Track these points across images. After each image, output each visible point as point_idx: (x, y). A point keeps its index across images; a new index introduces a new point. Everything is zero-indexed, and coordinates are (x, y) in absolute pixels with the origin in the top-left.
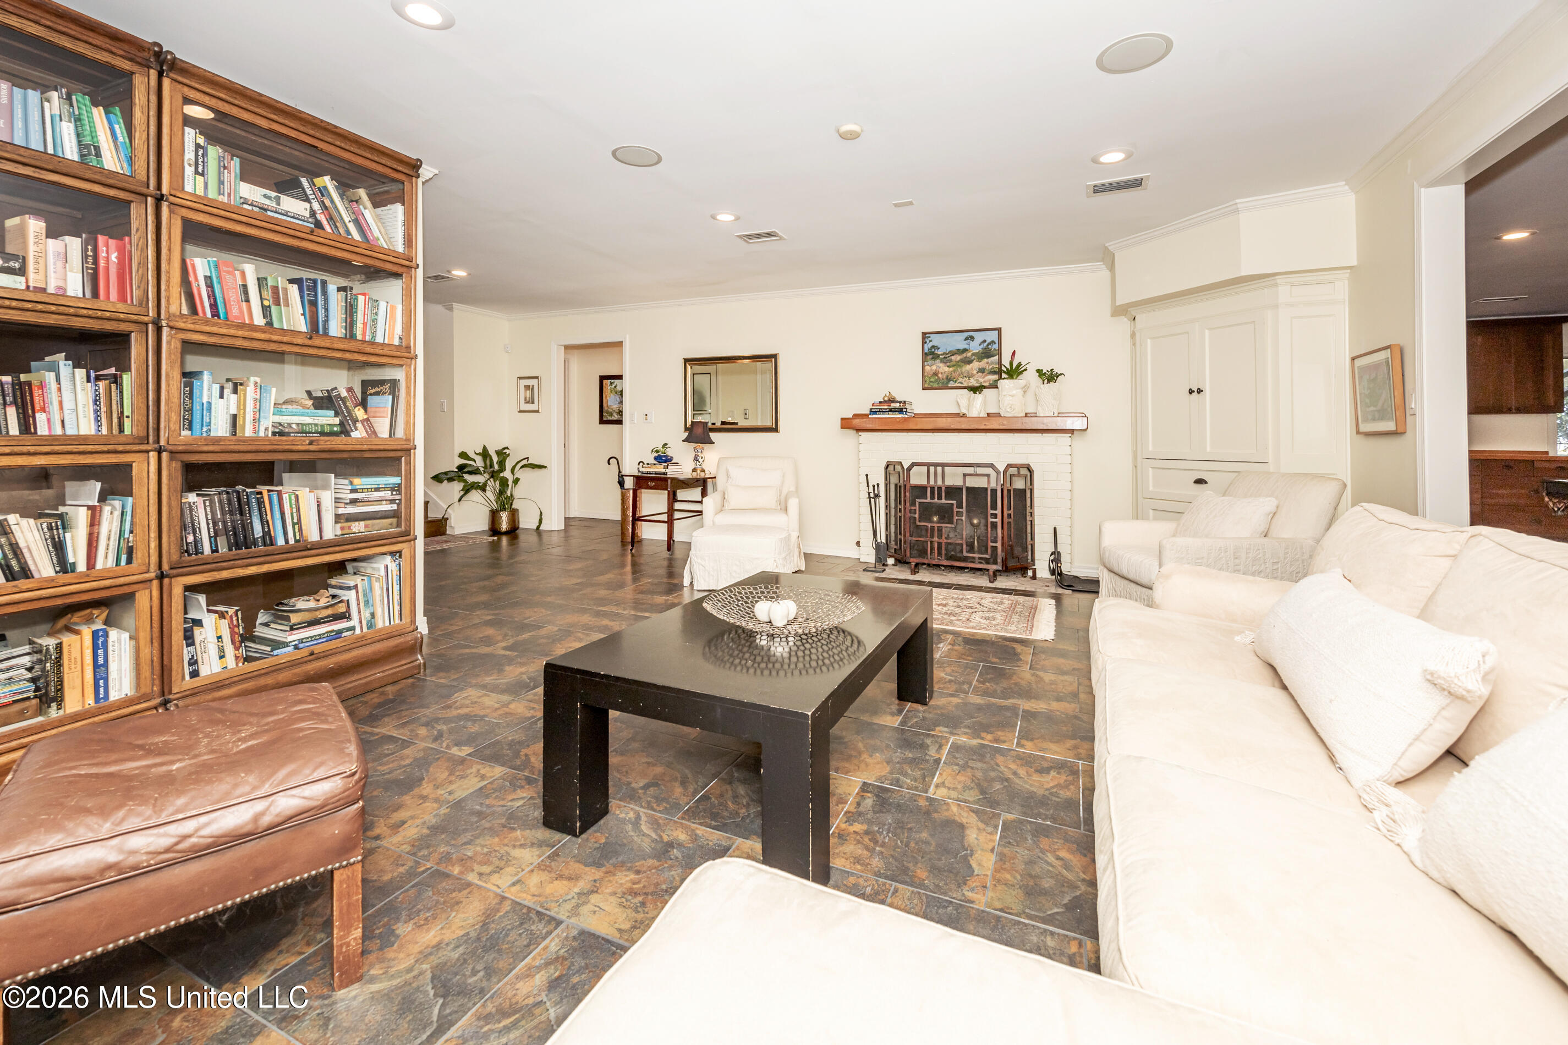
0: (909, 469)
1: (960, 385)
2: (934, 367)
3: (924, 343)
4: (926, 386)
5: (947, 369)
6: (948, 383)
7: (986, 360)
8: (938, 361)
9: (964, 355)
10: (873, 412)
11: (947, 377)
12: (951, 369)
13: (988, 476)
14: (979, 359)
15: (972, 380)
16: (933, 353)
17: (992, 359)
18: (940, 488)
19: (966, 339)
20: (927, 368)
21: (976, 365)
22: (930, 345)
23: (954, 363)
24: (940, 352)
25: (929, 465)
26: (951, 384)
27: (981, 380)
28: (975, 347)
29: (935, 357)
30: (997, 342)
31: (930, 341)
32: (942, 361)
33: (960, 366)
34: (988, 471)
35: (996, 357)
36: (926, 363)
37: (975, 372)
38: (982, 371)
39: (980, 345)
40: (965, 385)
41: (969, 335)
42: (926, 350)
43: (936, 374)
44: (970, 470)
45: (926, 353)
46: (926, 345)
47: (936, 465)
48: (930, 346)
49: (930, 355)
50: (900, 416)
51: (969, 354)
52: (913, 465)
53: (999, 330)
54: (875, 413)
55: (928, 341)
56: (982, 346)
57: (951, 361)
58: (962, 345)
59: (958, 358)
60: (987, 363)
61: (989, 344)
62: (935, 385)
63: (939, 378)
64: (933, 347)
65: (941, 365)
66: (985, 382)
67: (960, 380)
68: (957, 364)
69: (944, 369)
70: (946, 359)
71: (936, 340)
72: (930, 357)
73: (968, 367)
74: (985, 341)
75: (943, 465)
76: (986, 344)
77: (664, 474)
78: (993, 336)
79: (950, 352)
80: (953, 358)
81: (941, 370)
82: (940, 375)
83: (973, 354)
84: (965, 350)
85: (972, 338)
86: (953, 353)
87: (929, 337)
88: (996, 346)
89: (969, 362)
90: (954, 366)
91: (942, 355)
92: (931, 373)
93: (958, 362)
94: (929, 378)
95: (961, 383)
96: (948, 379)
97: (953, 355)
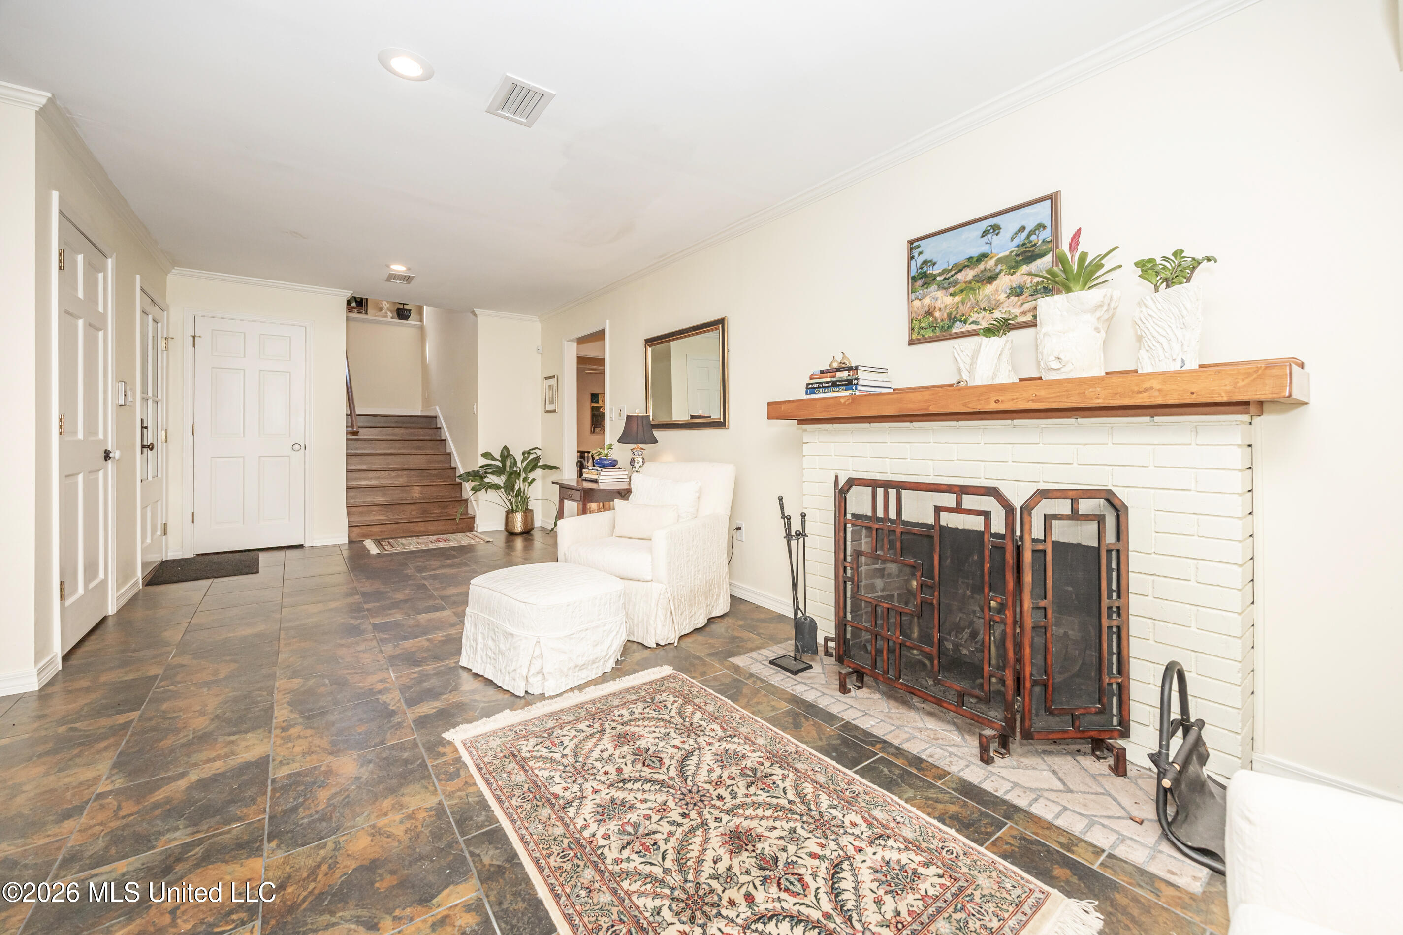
0: (845, 491)
1: (973, 327)
2: (927, 301)
3: (910, 259)
4: (914, 337)
5: (949, 300)
6: (950, 327)
7: (1025, 268)
8: (934, 287)
9: (982, 266)
10: (812, 387)
11: (950, 314)
12: (957, 299)
13: (987, 515)
14: (1010, 268)
15: (997, 313)
16: (924, 275)
17: (1039, 262)
19: (985, 233)
20: (916, 303)
21: (1005, 282)
22: (920, 260)
23: (964, 286)
24: (936, 270)
25: (874, 484)
26: (958, 328)
27: (1016, 311)
29: (929, 280)
30: (1048, 224)
31: (920, 253)
32: (940, 287)
33: (972, 289)
34: (988, 503)
35: (1051, 255)
36: (914, 296)
37: (1002, 297)
38: (1013, 292)
39: (1012, 239)
40: (984, 324)
41: (990, 224)
42: (914, 273)
43: (930, 313)
44: (950, 498)
45: (914, 278)
47: (887, 485)
48: (919, 263)
49: (920, 279)
50: (847, 393)
51: (991, 263)
52: (851, 483)
53: (1055, 197)
54: (816, 389)
55: (916, 255)
56: (1017, 241)
57: (956, 283)
59: (969, 274)
60: (1029, 273)
61: (1032, 232)
62: (929, 334)
63: (936, 319)
64: (925, 262)
65: (940, 294)
67: (974, 317)
68: (969, 288)
69: (944, 301)
70: (947, 282)
72: (921, 282)
73: (989, 289)
74: (1023, 229)
75: (900, 486)
76: (1024, 235)
79: (955, 266)
80: (960, 276)
81: (938, 304)
82: (938, 314)
83: (999, 261)
84: (983, 257)
85: (996, 229)
86: (960, 268)
87: (918, 246)
88: (1046, 234)
89: (992, 279)
90: (962, 291)
91: (940, 275)
92: (923, 312)
93: (970, 282)
94: (920, 322)
95: (976, 323)
96: (953, 320)
97: (960, 271)
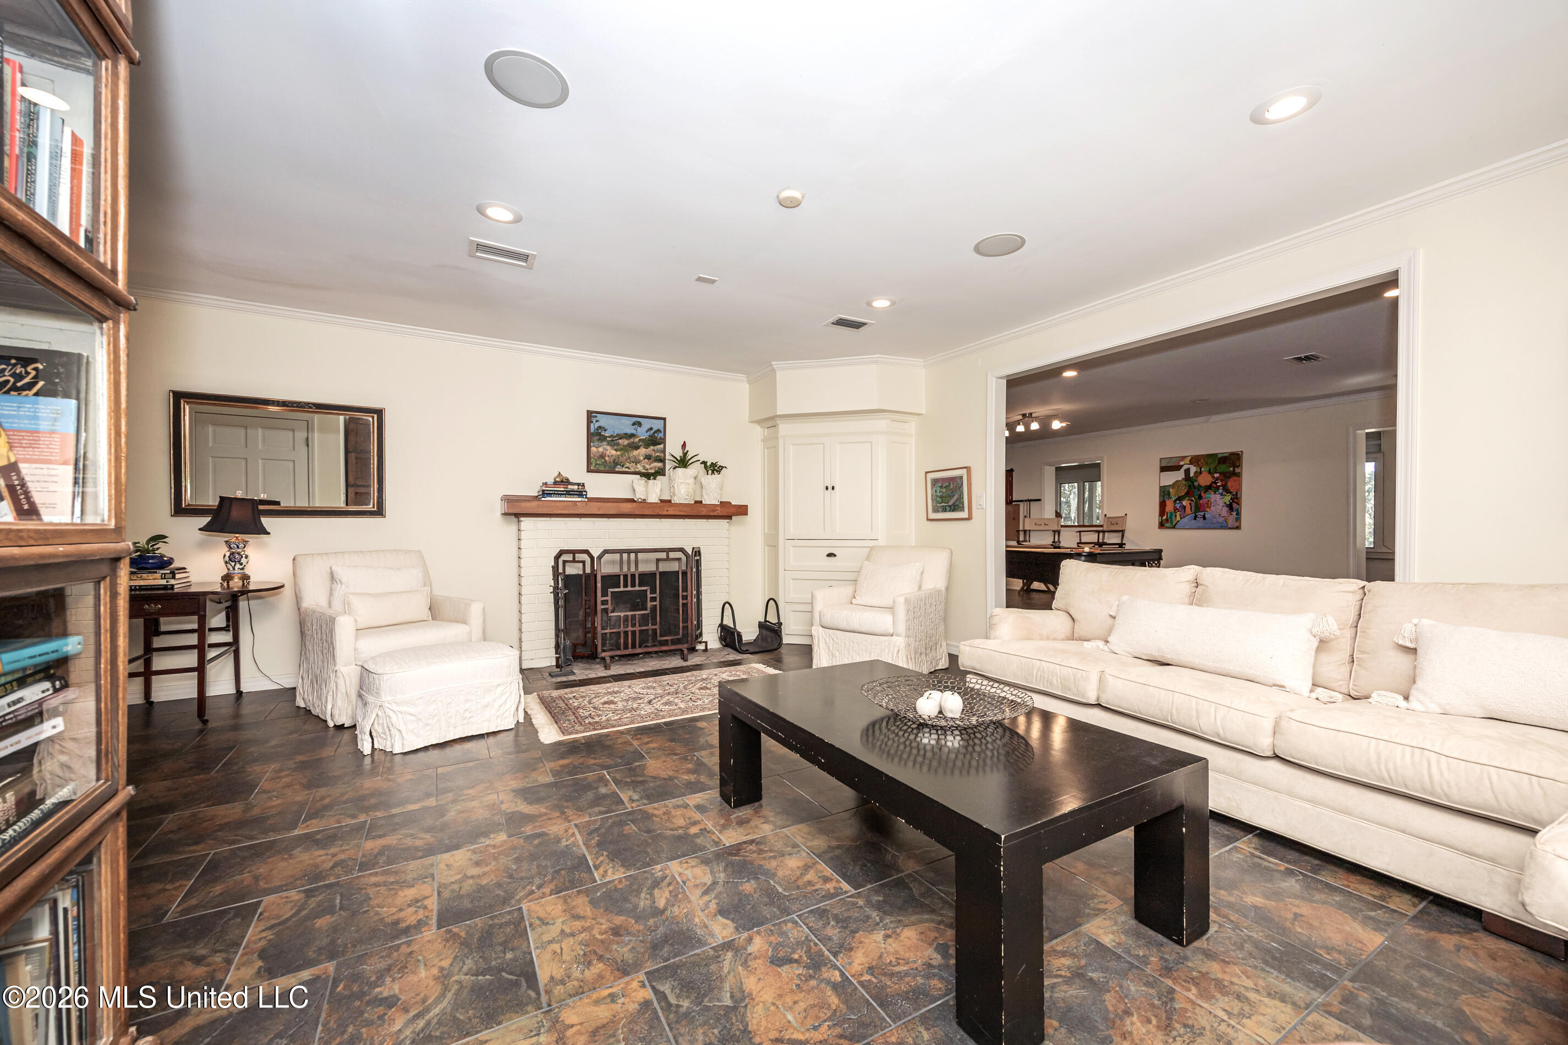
0: (600, 557)
1: (627, 470)
2: (601, 449)
3: (589, 422)
4: (592, 468)
5: (614, 452)
6: (615, 467)
7: (652, 447)
8: (604, 443)
9: (632, 440)
10: (544, 494)
11: (614, 461)
12: (618, 453)
13: (679, 560)
14: (645, 445)
15: (639, 466)
16: (599, 434)
17: (658, 446)
18: (633, 576)
19: (634, 424)
20: (594, 449)
21: (642, 451)
22: (597, 425)
23: (622, 447)
24: (607, 434)
25: (621, 552)
26: (618, 468)
27: (648, 467)
28: (642, 433)
29: (602, 439)
30: (662, 431)
31: (597, 421)
32: (609, 444)
33: (627, 450)
34: (679, 555)
35: (662, 446)
36: (592, 444)
37: (642, 458)
38: (648, 457)
39: (647, 432)
40: (632, 470)
41: (637, 420)
42: (592, 430)
43: (602, 456)
44: (663, 555)
45: (593, 434)
46: (592, 425)
47: (629, 552)
48: (596, 427)
49: (595, 435)
50: (579, 499)
51: (637, 440)
52: (606, 552)
53: (664, 419)
54: (550, 495)
55: (593, 420)
56: (649, 433)
57: (618, 444)
58: (630, 430)
59: (626, 442)
60: (654, 450)
61: (655, 432)
62: (602, 468)
63: (606, 461)
64: (600, 427)
65: (608, 448)
66: (651, 469)
67: (627, 465)
68: (625, 449)
69: (611, 452)
70: (613, 441)
71: (603, 421)
72: (597, 438)
73: (635, 453)
74: (651, 429)
75: (637, 552)
76: (652, 432)
77: (165, 587)
78: (657, 425)
79: (617, 435)
80: (620, 441)
81: (608, 453)
82: (607, 458)
83: (640, 440)
84: (632, 436)
85: (639, 424)
86: (621, 437)
87: (596, 417)
88: (661, 435)
89: (637, 448)
90: (621, 450)
91: (609, 437)
92: (598, 455)
93: (626, 446)
94: (596, 460)
95: (629, 468)
96: (616, 463)
97: (620, 439)
